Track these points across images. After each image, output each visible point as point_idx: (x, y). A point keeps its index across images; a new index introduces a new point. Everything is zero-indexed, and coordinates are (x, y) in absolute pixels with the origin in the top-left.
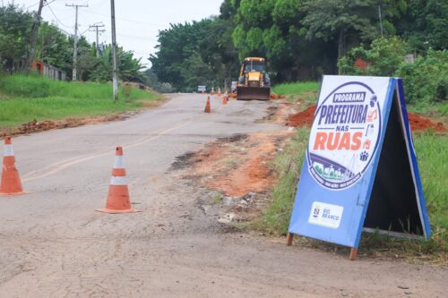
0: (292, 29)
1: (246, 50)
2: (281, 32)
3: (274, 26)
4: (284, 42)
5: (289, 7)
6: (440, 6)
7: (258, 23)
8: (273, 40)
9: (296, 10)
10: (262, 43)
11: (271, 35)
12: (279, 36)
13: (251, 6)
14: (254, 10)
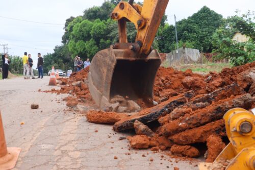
0: (102, 41)
1: (76, 53)
2: (95, 43)
3: (91, 39)
4: (98, 48)
5: (100, 28)
6: (191, 27)
7: (83, 38)
8: (91, 47)
9: (104, 30)
10: (85, 49)
11: (90, 44)
12: (95, 44)
13: (79, 29)
14: (81, 31)
